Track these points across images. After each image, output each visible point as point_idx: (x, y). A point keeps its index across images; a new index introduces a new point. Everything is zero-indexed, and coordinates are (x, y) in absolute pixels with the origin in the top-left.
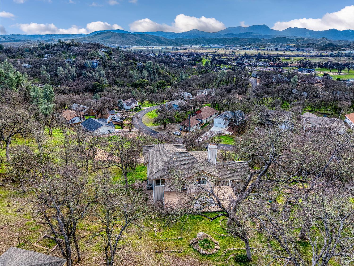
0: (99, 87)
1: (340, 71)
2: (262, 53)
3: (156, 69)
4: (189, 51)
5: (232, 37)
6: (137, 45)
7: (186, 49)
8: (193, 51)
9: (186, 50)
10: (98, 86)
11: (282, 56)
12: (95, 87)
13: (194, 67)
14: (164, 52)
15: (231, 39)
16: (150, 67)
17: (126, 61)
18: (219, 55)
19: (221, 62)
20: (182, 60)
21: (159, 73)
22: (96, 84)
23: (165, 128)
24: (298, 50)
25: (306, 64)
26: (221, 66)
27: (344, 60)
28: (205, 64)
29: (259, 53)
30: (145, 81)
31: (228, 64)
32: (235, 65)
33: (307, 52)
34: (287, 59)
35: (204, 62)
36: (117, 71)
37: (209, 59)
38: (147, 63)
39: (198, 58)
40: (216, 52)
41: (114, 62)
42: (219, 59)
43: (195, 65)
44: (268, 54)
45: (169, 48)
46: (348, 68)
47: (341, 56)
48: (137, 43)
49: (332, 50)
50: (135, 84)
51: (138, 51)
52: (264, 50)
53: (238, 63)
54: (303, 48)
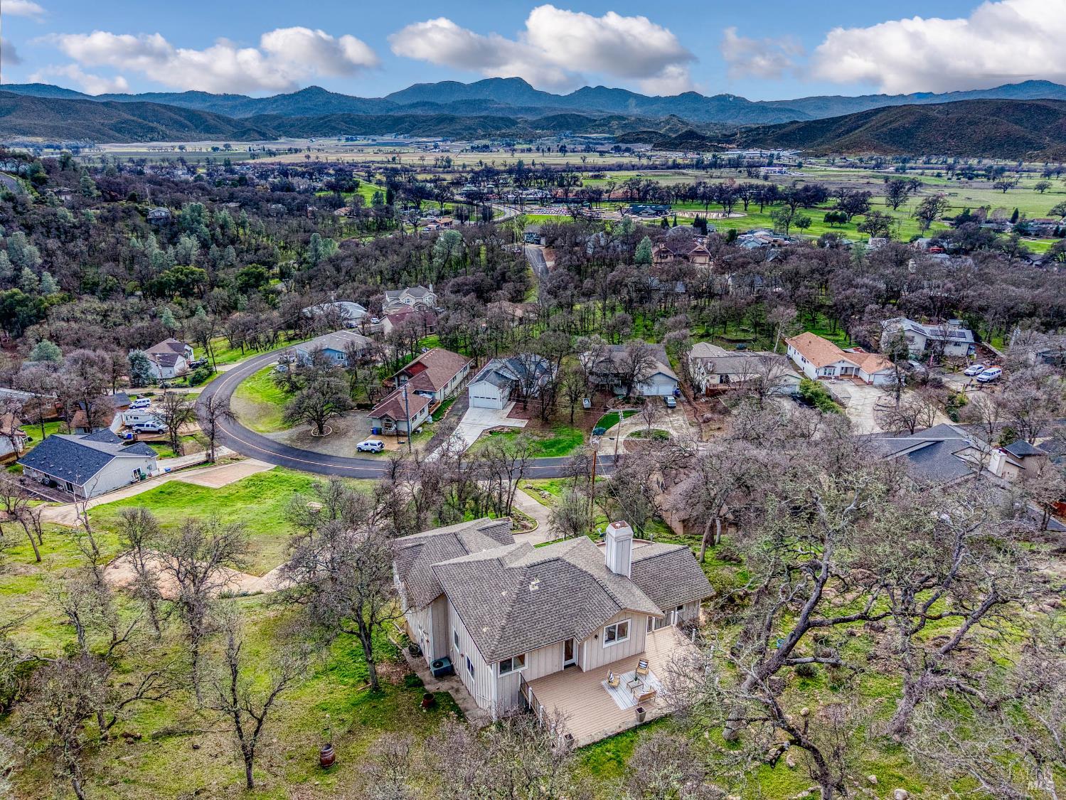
0: (27, 306)
1: (728, 209)
2: (527, 159)
3: (222, 227)
4: (308, 157)
5: (432, 113)
6: (117, 140)
7: (297, 151)
8: (323, 158)
9: (298, 155)
10: (22, 302)
11: (579, 169)
12: (12, 307)
13: (342, 211)
14: (227, 163)
15: (432, 118)
16: (199, 223)
17: (105, 205)
18: (406, 170)
19: (419, 194)
20: (293, 190)
21: (234, 241)
22: (12, 296)
23: (321, 432)
24: (617, 149)
25: (646, 192)
26: (422, 207)
27: (732, 178)
28: (373, 202)
29: (520, 163)
30: (193, 273)
31: (440, 198)
32: (460, 202)
33: (640, 157)
34: (596, 177)
35: (368, 192)
36: (80, 242)
37: (379, 183)
38: (186, 210)
39: (344, 181)
40: (394, 159)
41: (62, 211)
42: (409, 182)
43: (341, 204)
44: (543, 165)
45: (240, 147)
46: (745, 199)
47: (721, 166)
48: (119, 131)
49: (696, 149)
50: (160, 283)
51: (131, 160)
52: (529, 150)
53: (470, 195)
54: (629, 145)
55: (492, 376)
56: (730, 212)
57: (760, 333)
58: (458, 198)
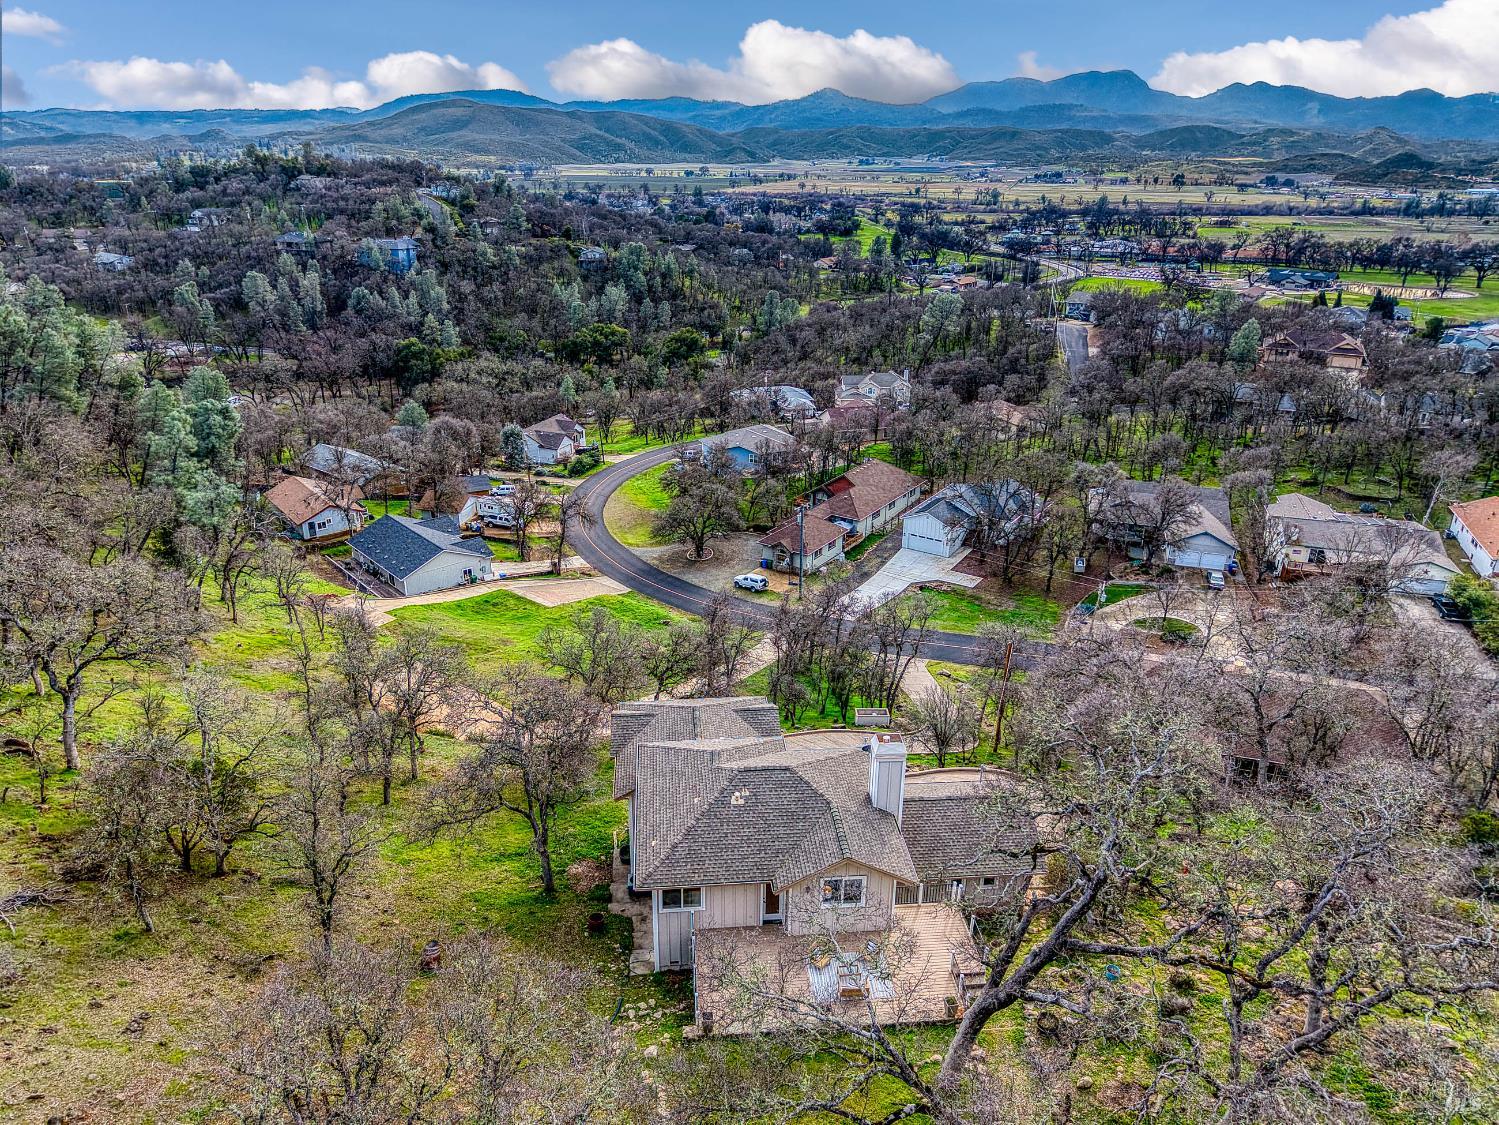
0: (422, 360)
1: (1442, 283)
2: (1115, 194)
3: (664, 276)
4: (802, 186)
5: (987, 126)
6: (574, 159)
7: (790, 177)
8: (823, 187)
9: (791, 182)
10: (418, 355)
11: (1197, 211)
12: (406, 360)
13: (824, 262)
14: (698, 193)
15: (986, 133)
16: (636, 269)
17: (534, 241)
18: (930, 207)
19: (939, 241)
20: (771, 231)
21: (675, 295)
22: (408, 347)
23: (699, 556)
24: (1271, 182)
25: (1301, 251)
26: (939, 259)
27: (1466, 234)
28: (872, 251)
29: (1104, 200)
30: (613, 333)
31: (968, 248)
32: (998, 255)
33: (1306, 195)
34: (1222, 224)
35: (868, 236)
36: (496, 286)
37: (889, 224)
38: (624, 251)
39: (842, 219)
40: (918, 191)
41: (483, 246)
42: (931, 224)
43: (826, 252)
44: (1140, 203)
45: (719, 171)
46: (1479, 269)
47: (1452, 213)
48: (581, 148)
49: (1413, 183)
50: (574, 343)
51: (587, 186)
52: (1124, 181)
53: (1011, 245)
54: (1291, 176)
55: (942, 507)
56: (1445, 289)
57: (1410, 490)
58: (995, 248)
